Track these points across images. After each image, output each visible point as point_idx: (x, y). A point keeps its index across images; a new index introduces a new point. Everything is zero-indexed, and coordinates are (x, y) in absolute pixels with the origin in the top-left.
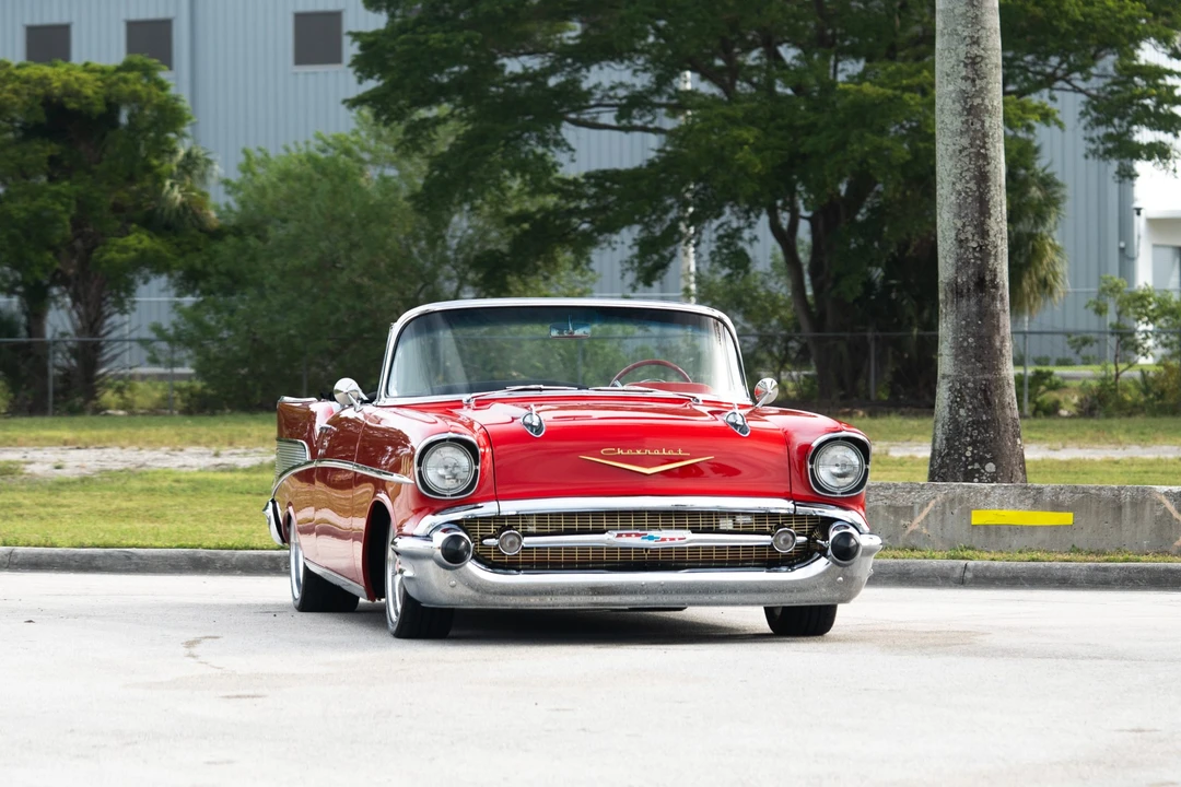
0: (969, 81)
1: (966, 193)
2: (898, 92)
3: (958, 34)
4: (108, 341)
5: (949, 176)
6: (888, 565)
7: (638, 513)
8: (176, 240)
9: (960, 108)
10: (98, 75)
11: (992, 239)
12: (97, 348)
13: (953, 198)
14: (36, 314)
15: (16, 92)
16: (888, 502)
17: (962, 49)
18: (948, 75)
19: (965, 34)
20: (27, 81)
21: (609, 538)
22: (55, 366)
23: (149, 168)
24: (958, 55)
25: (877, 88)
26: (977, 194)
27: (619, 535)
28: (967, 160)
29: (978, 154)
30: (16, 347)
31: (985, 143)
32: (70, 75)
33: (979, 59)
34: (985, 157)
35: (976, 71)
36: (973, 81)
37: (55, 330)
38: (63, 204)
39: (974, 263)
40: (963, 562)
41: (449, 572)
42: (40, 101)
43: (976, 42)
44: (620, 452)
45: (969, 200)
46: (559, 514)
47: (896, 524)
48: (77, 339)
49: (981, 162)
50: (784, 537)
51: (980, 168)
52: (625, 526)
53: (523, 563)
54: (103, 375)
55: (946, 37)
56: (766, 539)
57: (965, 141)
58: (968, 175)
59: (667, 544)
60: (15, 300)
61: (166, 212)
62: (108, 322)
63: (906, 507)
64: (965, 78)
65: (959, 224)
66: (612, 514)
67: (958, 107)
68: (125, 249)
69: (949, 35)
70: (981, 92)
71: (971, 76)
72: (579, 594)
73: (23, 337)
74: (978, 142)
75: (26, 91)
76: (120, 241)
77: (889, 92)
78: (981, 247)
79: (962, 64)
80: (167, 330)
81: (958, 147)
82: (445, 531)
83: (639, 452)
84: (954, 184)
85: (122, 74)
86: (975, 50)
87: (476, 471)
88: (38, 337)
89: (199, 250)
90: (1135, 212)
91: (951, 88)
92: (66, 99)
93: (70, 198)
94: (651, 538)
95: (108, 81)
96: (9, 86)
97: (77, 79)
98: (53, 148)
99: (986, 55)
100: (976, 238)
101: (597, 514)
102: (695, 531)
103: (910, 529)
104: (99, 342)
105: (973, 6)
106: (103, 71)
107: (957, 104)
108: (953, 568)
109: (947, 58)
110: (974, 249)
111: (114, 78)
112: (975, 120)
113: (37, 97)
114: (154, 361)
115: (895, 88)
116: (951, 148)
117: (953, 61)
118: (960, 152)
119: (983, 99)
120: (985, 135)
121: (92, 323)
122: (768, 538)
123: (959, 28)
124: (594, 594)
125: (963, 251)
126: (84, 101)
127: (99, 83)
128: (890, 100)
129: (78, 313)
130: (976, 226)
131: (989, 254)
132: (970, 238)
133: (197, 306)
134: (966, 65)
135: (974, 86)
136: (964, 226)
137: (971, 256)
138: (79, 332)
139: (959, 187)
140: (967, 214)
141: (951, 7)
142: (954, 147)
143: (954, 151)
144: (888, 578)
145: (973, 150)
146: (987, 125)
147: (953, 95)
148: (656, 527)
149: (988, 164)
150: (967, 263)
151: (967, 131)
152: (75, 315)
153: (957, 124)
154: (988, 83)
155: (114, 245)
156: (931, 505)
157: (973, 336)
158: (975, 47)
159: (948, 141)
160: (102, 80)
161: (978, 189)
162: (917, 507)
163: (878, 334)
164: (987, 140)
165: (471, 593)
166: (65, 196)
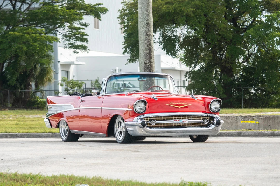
0: (147, 29)
1: (147, 53)
2: (23, 34)
3: (144, 18)
5: (143, 49)
9: (145, 35)
11: (152, 63)
13: (144, 54)
17: (145, 22)
18: (142, 27)
19: (146, 18)
21: (173, 121)
24: (144, 23)
25: (18, 33)
26: (149, 53)
27: (175, 121)
28: (147, 46)
29: (149, 44)
31: (150, 42)
33: (149, 24)
34: (150, 45)
35: (148, 26)
36: (148, 28)
39: (149, 69)
41: (142, 129)
43: (148, 20)
44: (174, 103)
45: (147, 55)
46: (162, 116)
49: (150, 46)
50: (206, 121)
51: (149, 48)
53: (155, 127)
55: (142, 19)
56: (202, 121)
57: (146, 42)
58: (147, 49)
59: (184, 122)
64: (146, 28)
65: (145, 60)
67: (145, 34)
69: (142, 18)
70: (149, 31)
71: (147, 27)
72: (165, 133)
74: (149, 42)
77: (22, 34)
78: (150, 65)
79: (145, 25)
81: (145, 43)
82: (140, 120)
83: (177, 103)
84: (144, 51)
86: (148, 22)
87: (146, 107)
90: (58, 62)
91: (143, 30)
94: (181, 121)
99: (150, 23)
100: (149, 63)
101: (169, 116)
102: (189, 119)
105: (148, 12)
107: (144, 34)
109: (142, 23)
110: (149, 65)
112: (148, 37)
115: (23, 33)
116: (143, 43)
117: (143, 24)
118: (145, 44)
119: (150, 33)
120: (150, 40)
123: (145, 17)
124: (167, 133)
125: (146, 66)
128: (22, 36)
130: (149, 60)
131: (152, 67)
132: (148, 63)
134: (146, 25)
135: (148, 30)
136: (146, 60)
137: (148, 67)
139: (145, 52)
140: (147, 58)
141: (143, 12)
142: (144, 43)
143: (144, 44)
145: (148, 44)
146: (151, 38)
147: (144, 32)
149: (151, 47)
150: (147, 68)
151: (147, 39)
153: (144, 38)
154: (151, 29)
157: (148, 84)
158: (148, 21)
159: (143, 42)
161: (149, 52)
163: (10, 91)
164: (151, 41)
165: (145, 133)
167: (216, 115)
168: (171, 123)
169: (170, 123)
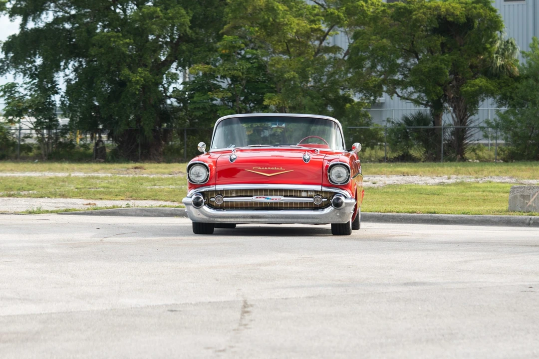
4: (469, 128)
6: (503, 218)
7: (266, 190)
8: (498, 81)
10: (464, 5)
12: (464, 131)
14: (437, 116)
15: (424, 13)
16: (521, 193)
20: (430, 8)
21: (254, 199)
22: (445, 140)
23: (485, 49)
27: (257, 198)
30: (427, 131)
32: (450, 5)
37: (445, 122)
38: (445, 64)
40: (530, 217)
41: (197, 209)
42: (436, 17)
44: (259, 168)
47: (524, 202)
48: (455, 127)
50: (317, 199)
52: (261, 194)
54: (467, 143)
56: (311, 200)
59: (274, 201)
60: (428, 108)
61: (494, 69)
62: (469, 119)
63: (527, 196)
66: (256, 190)
68: (474, 85)
72: (241, 218)
73: (431, 126)
75: (429, 13)
76: (472, 82)
80: (492, 122)
82: (195, 195)
83: (266, 168)
85: (473, 5)
87: (208, 175)
88: (438, 126)
89: (509, 86)
92: (448, 16)
93: (448, 62)
94: (268, 199)
95: (467, 8)
96: (421, 11)
97: (453, 7)
98: (442, 39)
101: (251, 190)
102: (285, 196)
103: (529, 204)
104: (465, 128)
106: (466, 4)
108: (526, 219)
111: (470, 6)
113: (434, 15)
114: (486, 137)
121: (462, 120)
122: (312, 199)
126: (456, 17)
127: (464, 9)
129: (456, 115)
133: (507, 112)
138: (456, 124)
144: (503, 223)
148: (272, 195)
152: (454, 116)
155: (469, 83)
156: (536, 195)
160: (465, 8)
162: (531, 195)
165: (205, 217)
166: (446, 61)
167: (344, 190)
168: (250, 202)
169: (248, 202)
